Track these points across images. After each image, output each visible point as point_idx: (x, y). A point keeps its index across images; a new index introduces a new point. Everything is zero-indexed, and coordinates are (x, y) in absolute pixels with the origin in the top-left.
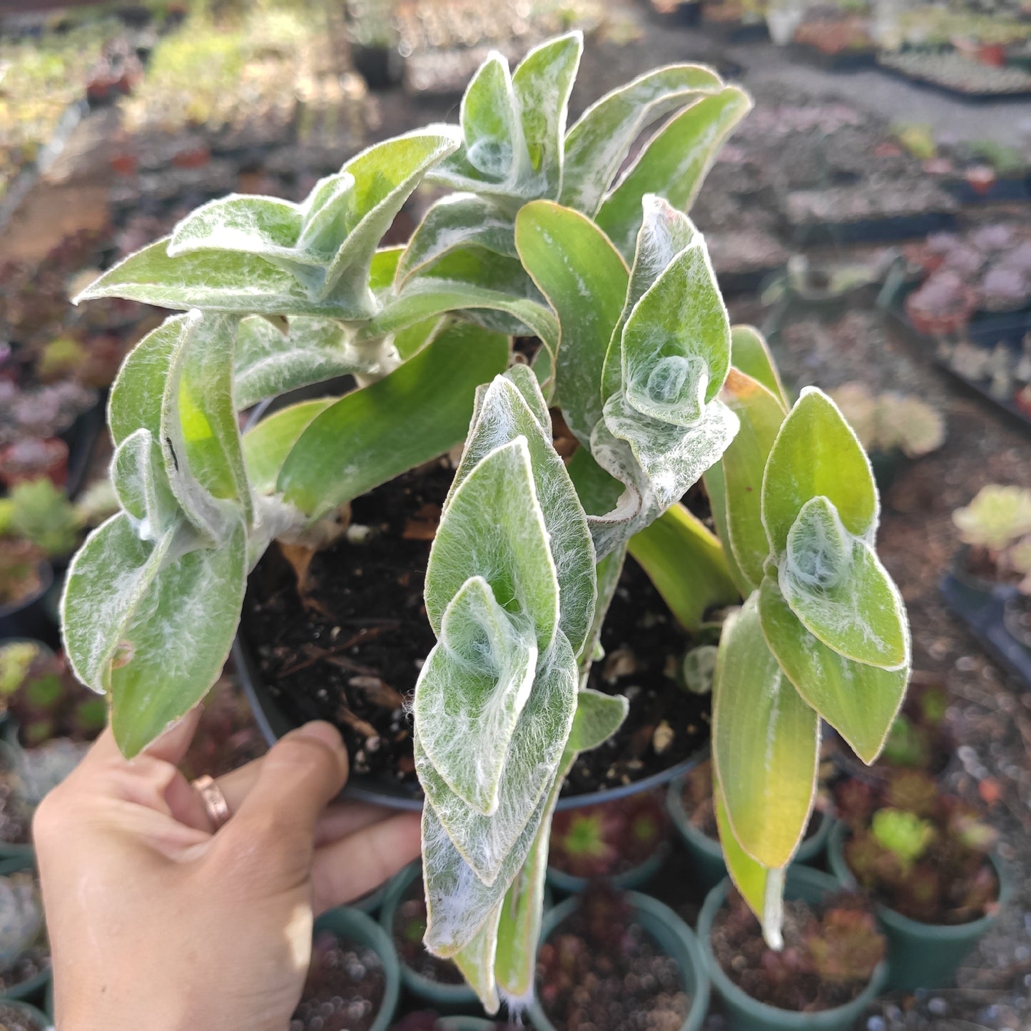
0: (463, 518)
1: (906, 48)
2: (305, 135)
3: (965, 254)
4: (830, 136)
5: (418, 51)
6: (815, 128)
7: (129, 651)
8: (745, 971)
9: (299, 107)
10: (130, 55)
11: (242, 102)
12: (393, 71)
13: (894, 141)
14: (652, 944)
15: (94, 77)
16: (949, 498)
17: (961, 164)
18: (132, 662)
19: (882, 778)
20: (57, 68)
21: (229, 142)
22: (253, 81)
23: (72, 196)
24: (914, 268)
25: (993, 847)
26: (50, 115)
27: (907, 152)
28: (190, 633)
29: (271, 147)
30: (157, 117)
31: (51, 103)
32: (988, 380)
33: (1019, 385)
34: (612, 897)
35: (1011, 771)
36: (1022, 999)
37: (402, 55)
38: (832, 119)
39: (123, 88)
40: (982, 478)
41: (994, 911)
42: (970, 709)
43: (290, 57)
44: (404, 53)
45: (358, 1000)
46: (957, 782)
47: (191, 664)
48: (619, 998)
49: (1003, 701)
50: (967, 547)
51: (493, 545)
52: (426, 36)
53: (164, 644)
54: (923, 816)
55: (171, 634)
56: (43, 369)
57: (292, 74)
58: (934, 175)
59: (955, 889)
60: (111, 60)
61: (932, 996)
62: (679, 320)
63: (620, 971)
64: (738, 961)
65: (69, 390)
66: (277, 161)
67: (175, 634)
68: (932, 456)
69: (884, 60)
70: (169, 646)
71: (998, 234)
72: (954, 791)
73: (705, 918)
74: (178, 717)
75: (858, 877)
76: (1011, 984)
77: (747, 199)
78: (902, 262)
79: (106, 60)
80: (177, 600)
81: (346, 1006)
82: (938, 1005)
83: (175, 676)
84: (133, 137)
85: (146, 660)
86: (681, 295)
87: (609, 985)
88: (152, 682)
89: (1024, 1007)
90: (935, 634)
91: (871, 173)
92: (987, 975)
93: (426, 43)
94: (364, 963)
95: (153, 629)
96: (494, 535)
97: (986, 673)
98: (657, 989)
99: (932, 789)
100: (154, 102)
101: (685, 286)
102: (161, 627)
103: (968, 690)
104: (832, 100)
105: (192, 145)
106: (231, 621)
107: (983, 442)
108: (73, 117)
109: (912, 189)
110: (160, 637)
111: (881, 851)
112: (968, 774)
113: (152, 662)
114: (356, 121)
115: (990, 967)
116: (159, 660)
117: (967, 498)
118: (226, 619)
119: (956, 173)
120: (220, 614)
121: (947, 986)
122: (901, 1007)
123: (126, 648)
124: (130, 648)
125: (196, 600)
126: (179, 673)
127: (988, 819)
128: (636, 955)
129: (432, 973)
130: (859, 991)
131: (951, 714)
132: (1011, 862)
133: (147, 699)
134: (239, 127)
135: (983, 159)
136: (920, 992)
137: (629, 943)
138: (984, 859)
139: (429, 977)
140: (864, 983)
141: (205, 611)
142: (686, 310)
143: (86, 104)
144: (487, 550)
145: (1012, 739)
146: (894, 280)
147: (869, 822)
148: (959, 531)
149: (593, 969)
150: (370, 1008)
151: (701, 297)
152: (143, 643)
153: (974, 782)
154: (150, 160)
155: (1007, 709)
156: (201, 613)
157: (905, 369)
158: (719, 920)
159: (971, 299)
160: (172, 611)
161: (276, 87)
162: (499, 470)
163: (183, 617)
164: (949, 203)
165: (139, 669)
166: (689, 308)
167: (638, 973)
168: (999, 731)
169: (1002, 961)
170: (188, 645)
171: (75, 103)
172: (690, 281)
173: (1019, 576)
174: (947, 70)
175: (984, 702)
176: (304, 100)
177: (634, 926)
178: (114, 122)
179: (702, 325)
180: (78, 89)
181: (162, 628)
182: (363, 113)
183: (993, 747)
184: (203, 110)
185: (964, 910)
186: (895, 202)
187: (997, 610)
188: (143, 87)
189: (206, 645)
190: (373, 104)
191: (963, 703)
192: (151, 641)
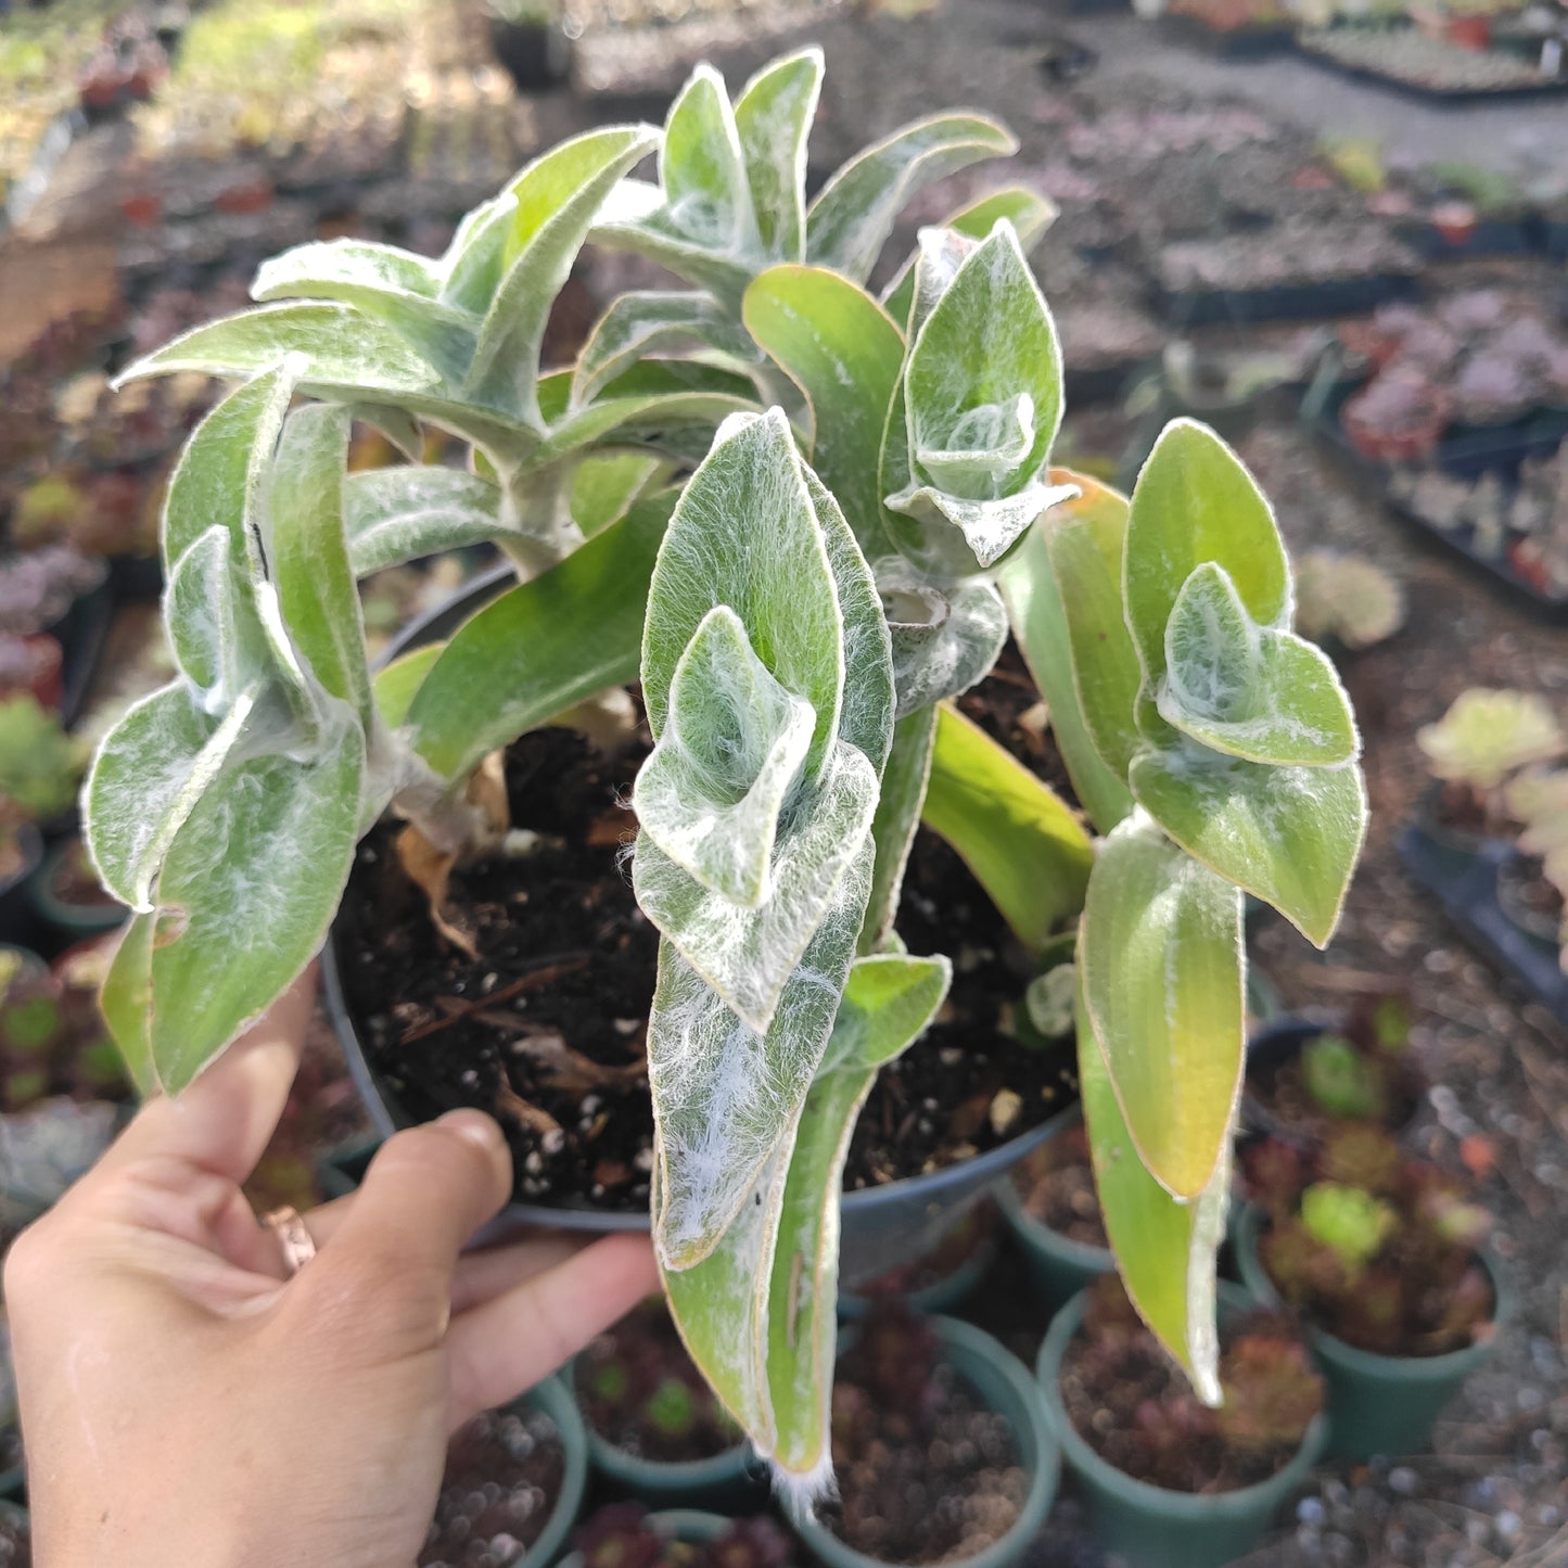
0: (696, 531)
1: (1339, 21)
2: (420, 161)
3: (1431, 336)
4: (1225, 157)
5: (593, 30)
6: (1202, 145)
7: (182, 918)
8: (1111, 1433)
9: (411, 116)
10: (149, 39)
11: (321, 109)
12: (556, 63)
13: (1323, 164)
14: (970, 1394)
15: (92, 74)
16: (1411, 710)
17: (1426, 199)
18: (186, 936)
19: (1316, 1136)
20: (34, 62)
21: (301, 174)
22: (338, 79)
23: (62, 260)
24: (1355, 359)
25: (1485, 1240)
26: (26, 135)
27: (1342, 182)
28: (278, 884)
29: (369, 179)
30: (191, 136)
31: (27, 115)
32: (1468, 529)
33: (1514, 536)
34: (906, 1324)
35: (1508, 1123)
36: (1530, 1466)
37: (566, 34)
38: (1229, 131)
39: (139, 90)
40: (1459, 678)
41: (1488, 1336)
42: (1447, 1029)
43: (394, 39)
44: (571, 32)
45: (524, 1487)
46: (1429, 1141)
47: (277, 928)
48: (921, 1477)
49: (1497, 1017)
50: (1441, 784)
51: (741, 585)
52: (606, 8)
53: (235, 907)
54: (1379, 1194)
55: (246, 890)
56: (21, 527)
57: (399, 68)
58: (1384, 217)
59: (1429, 1303)
60: (118, 47)
61: (1395, 1465)
62: (983, 352)
63: (922, 1437)
64: (1101, 1416)
65: (61, 560)
66: (378, 202)
67: (253, 889)
68: (1386, 645)
69: (1306, 40)
70: (243, 909)
71: (1483, 306)
72: (1424, 1155)
73: (1049, 1353)
74: (257, 1010)
75: (1281, 1288)
76: (1514, 1446)
77: (1100, 256)
78: (1337, 348)
79: (110, 47)
80: (257, 840)
81: (505, 1497)
82: (1403, 1478)
83: (253, 949)
84: (154, 166)
85: (208, 932)
86: (984, 309)
87: (906, 1460)
88: (216, 966)
89: (1532, 1479)
90: (1391, 917)
91: (1289, 214)
92: (1476, 1432)
93: (605, 16)
94: (532, 1433)
95: (220, 884)
96: (742, 563)
97: (1469, 974)
98: (980, 1462)
99: (1391, 1153)
100: (187, 112)
101: (989, 293)
102: (232, 880)
103: (1443, 1001)
104: (1228, 101)
105: (245, 178)
106: (341, 856)
107: (1460, 624)
108: (60, 137)
109: (1350, 239)
110: (229, 896)
111: (1315, 1247)
112: (1443, 1127)
113: (215, 936)
114: (499, 139)
115: (1482, 1419)
116: (226, 931)
117: (1438, 711)
118: (333, 854)
119: (1419, 214)
120: (324, 849)
121: (1418, 1450)
122: (1347, 1481)
123: (178, 914)
124: (183, 914)
125: (286, 835)
126: (260, 944)
127: (1474, 1196)
128: (945, 1411)
129: (635, 1446)
130: (1284, 1462)
131: (1417, 1039)
132: (1510, 1261)
133: (207, 992)
134: (318, 149)
135: (1457, 192)
136: (1378, 1459)
137: (935, 1395)
138: (1472, 1258)
139: (631, 1453)
140: (1291, 1449)
141: (299, 847)
142: (993, 334)
143: (81, 118)
144: (732, 592)
145: (1510, 1076)
146: (1327, 376)
147: (1295, 1205)
148: (1427, 760)
149: (882, 1434)
150: (542, 1500)
151: (1012, 306)
152: (201, 906)
153: (1453, 1141)
154: (180, 202)
155: (1503, 1029)
156: (296, 852)
157: (1342, 513)
158: (1070, 1357)
159: (1442, 407)
160: (248, 857)
161: (374, 87)
162: (746, 454)
163: (265, 863)
164: (1405, 259)
165: (195, 946)
166: (996, 329)
167: (949, 1439)
168: (1490, 1063)
169: (1500, 1410)
170: (273, 901)
171: (62, 115)
172: (995, 285)
173: (1517, 827)
174: (1402, 56)
175: (1466, 1019)
176: (417, 106)
177: (943, 1368)
178: (125, 143)
179: (1016, 351)
180: (67, 92)
181: (232, 883)
182: (509, 127)
183: (1481, 1087)
184: (261, 124)
185: (1442, 1335)
186: (1324, 258)
187: (1485, 879)
188: (167, 89)
189: (302, 897)
190: (524, 111)
191: (1435, 1020)
192: (216, 902)
